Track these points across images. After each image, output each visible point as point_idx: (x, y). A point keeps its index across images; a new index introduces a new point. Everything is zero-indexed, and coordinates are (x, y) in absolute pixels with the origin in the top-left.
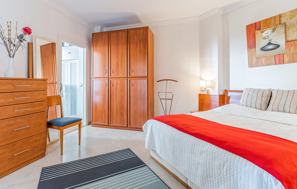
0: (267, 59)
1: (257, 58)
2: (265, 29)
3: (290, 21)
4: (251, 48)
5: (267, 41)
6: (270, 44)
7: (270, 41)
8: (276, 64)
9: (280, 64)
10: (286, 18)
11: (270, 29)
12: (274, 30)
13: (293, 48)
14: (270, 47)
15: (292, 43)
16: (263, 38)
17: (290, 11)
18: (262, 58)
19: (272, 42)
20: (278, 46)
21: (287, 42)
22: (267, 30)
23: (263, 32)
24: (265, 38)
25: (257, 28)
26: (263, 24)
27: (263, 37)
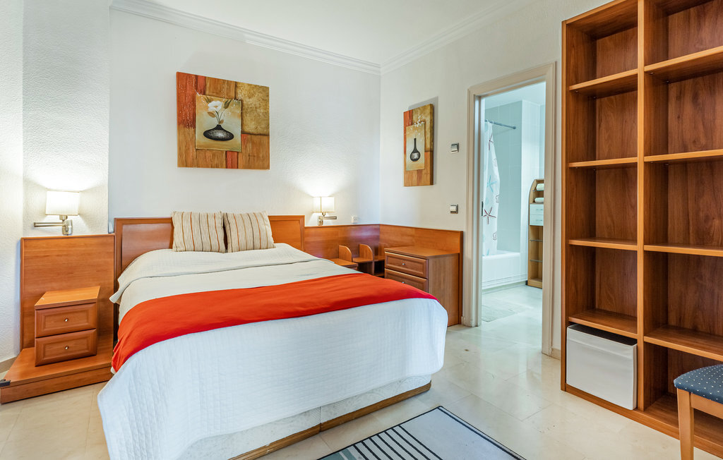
0: (214, 155)
1: (197, 150)
2: (213, 96)
3: (248, 100)
4: (185, 126)
5: (215, 123)
6: (219, 128)
7: (220, 122)
8: (227, 168)
9: (232, 168)
10: (243, 92)
11: (220, 101)
12: (227, 106)
13: (249, 146)
14: (220, 134)
15: (249, 136)
16: (209, 113)
17: (249, 85)
18: (206, 151)
19: (223, 126)
20: (231, 136)
21: (243, 132)
22: (216, 101)
23: (209, 101)
24: (211, 114)
25: (199, 89)
26: (210, 85)
27: (210, 110)
